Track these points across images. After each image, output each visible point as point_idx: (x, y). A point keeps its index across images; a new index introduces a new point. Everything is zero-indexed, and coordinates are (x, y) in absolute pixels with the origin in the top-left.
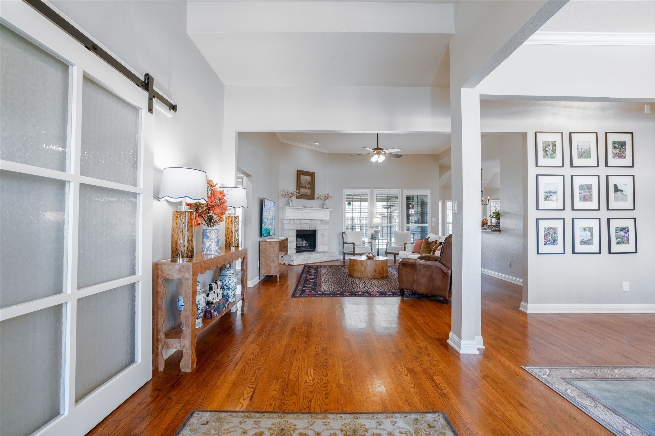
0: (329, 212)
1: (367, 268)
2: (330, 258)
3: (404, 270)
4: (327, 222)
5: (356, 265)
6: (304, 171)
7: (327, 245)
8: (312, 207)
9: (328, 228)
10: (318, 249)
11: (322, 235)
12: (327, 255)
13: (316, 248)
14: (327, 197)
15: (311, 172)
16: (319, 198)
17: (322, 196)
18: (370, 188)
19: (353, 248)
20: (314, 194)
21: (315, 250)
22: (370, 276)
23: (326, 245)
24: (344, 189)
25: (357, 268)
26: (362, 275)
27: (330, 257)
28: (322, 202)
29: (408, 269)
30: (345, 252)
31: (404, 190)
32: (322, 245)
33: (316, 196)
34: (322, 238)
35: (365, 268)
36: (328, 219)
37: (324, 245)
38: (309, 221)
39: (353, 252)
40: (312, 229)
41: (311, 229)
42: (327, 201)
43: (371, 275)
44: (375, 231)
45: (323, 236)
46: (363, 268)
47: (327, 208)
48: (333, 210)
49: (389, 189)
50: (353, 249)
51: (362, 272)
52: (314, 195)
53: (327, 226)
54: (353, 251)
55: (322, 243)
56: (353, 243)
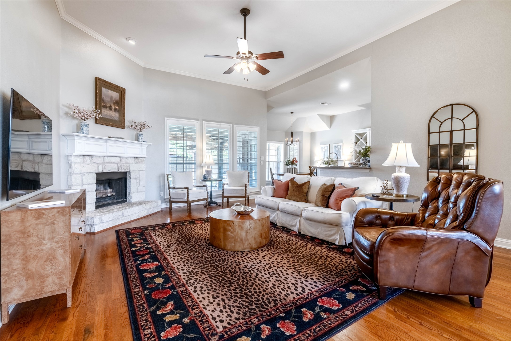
0: (146, 147)
1: (250, 233)
2: (151, 210)
3: (394, 251)
4: (143, 160)
5: (232, 230)
6: (108, 82)
7: (144, 191)
8: (122, 138)
9: (144, 169)
10: (131, 198)
11: (136, 179)
12: (148, 206)
13: (129, 197)
14: (143, 127)
15: (119, 87)
16: (132, 126)
17: (136, 124)
18: (198, 120)
19: (186, 194)
20: (125, 119)
21: (126, 201)
22: (254, 246)
23: (142, 192)
24: (166, 118)
25: (232, 235)
26: (242, 246)
27: (151, 208)
28: (135, 132)
29: (403, 249)
30: (171, 200)
31: (235, 125)
32: (137, 192)
33: (127, 123)
34: (137, 182)
35: (247, 232)
36: (145, 156)
37: (139, 192)
38: (118, 159)
39: (186, 200)
40: (122, 171)
41: (120, 171)
42: (143, 132)
43: (256, 242)
44: (207, 171)
45: (138, 181)
46: (244, 234)
47: (144, 142)
48: (151, 144)
49: (220, 123)
50: (186, 196)
51: (242, 240)
52: (124, 122)
53: (143, 167)
54: (186, 198)
55: (137, 189)
56: (187, 188)
